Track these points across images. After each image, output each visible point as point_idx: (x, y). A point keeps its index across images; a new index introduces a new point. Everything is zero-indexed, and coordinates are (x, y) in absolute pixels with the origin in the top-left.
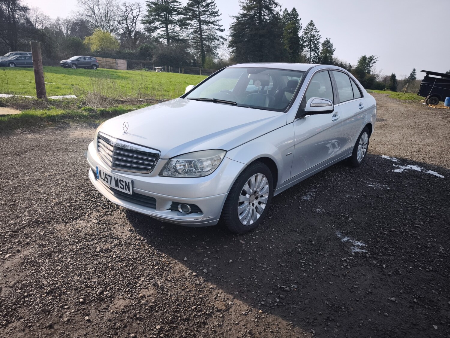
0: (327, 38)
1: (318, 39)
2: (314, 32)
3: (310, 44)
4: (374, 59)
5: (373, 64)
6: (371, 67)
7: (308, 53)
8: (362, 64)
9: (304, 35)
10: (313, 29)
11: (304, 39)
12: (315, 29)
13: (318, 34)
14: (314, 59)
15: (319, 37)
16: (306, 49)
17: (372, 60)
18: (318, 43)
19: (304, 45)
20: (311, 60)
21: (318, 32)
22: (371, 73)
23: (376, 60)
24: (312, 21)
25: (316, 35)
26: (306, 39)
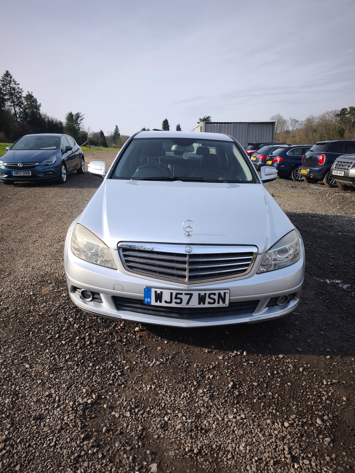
0: (28, 92)
1: (20, 93)
2: (14, 85)
3: (12, 98)
4: (80, 116)
5: (81, 121)
6: (80, 124)
7: (11, 108)
8: (71, 121)
9: (2, 87)
10: (11, 81)
11: (2, 91)
12: (13, 81)
13: (18, 87)
14: (20, 114)
15: (20, 90)
16: (8, 103)
17: (79, 117)
18: (20, 96)
19: (5, 99)
20: (18, 116)
21: (18, 84)
22: (81, 130)
23: (83, 117)
24: (7, 72)
25: (16, 88)
26: (6, 91)
